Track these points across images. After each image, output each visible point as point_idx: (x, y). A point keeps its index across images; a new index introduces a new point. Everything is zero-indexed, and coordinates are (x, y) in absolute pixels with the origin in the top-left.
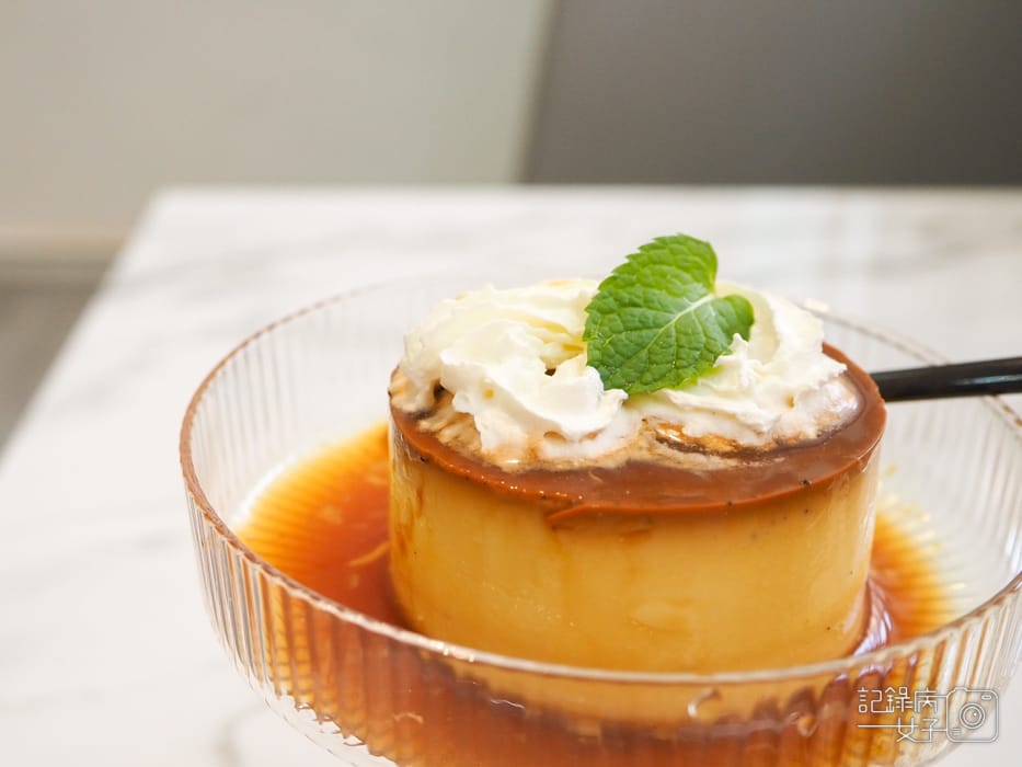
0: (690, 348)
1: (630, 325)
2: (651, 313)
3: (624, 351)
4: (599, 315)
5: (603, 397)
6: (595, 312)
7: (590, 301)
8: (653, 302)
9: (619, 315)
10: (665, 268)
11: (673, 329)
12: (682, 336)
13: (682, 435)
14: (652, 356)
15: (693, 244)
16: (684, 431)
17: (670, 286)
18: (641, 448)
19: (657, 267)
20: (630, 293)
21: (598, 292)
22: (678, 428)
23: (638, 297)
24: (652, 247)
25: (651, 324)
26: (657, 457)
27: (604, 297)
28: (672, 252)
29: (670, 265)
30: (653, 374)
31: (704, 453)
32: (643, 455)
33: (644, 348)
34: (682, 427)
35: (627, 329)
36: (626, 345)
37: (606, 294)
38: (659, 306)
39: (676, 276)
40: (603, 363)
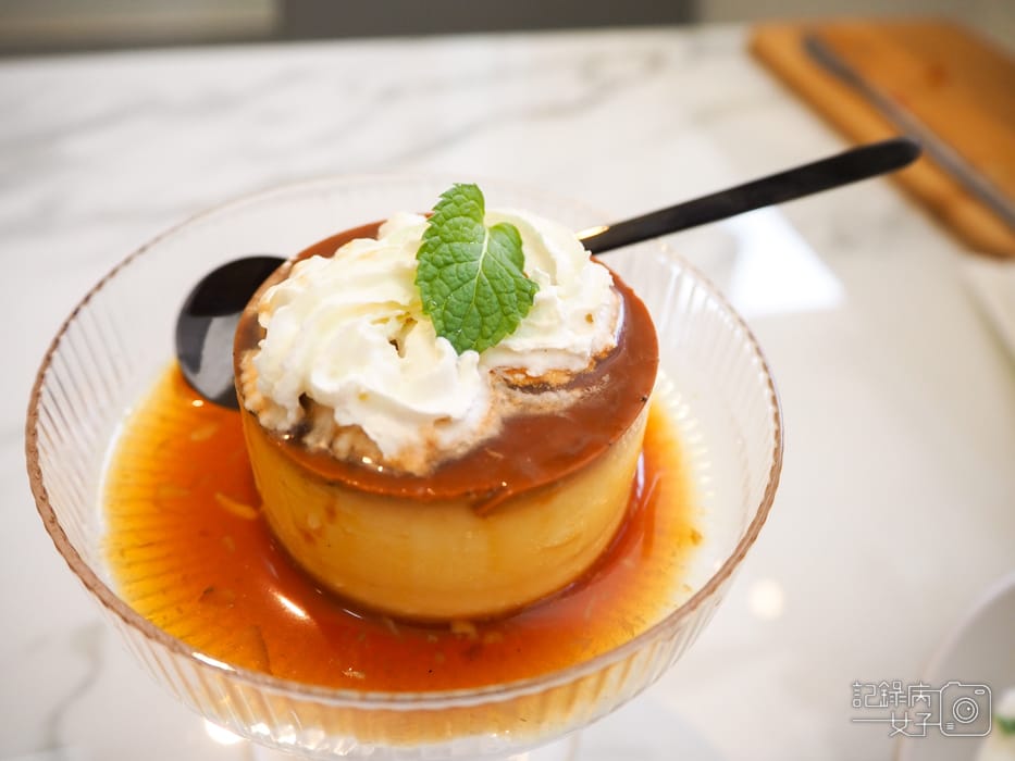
0: (507, 293)
1: (453, 285)
2: (462, 267)
3: (459, 311)
4: (427, 284)
5: (459, 363)
6: (422, 282)
7: (415, 274)
8: (459, 256)
9: (441, 278)
10: (456, 219)
11: (484, 277)
12: (497, 283)
13: (528, 377)
14: (483, 310)
15: (466, 190)
16: (528, 373)
17: (465, 235)
18: (503, 401)
19: (451, 221)
20: (441, 254)
21: (417, 263)
22: (523, 371)
23: (448, 255)
24: (443, 204)
25: (468, 278)
26: (520, 406)
27: (425, 266)
28: (457, 204)
29: (458, 216)
30: (490, 327)
31: (552, 390)
32: (509, 409)
33: (470, 302)
34: (526, 369)
35: (452, 291)
36: (458, 306)
37: (424, 262)
38: (464, 258)
39: (465, 225)
40: (448, 330)
